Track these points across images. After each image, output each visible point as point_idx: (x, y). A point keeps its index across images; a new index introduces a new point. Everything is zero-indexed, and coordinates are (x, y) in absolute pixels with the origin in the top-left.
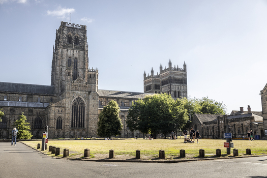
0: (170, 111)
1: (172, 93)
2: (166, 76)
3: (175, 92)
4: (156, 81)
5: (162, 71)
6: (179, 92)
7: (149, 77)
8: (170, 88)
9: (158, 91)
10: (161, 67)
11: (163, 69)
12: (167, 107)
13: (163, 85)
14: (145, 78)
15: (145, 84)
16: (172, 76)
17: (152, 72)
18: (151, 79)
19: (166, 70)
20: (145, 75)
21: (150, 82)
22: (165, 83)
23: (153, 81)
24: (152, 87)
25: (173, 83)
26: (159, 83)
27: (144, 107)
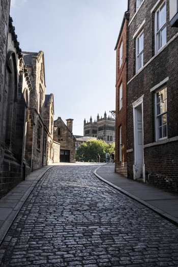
0: (104, 152)
1: (106, 137)
2: (102, 124)
3: (108, 137)
4: (94, 127)
5: (98, 120)
6: (111, 137)
7: (88, 123)
8: (104, 133)
9: (95, 135)
10: (98, 117)
11: (100, 118)
12: (102, 149)
13: (99, 130)
14: (85, 124)
15: (84, 128)
16: (106, 124)
17: (91, 119)
18: (90, 125)
19: (102, 119)
20: (85, 121)
21: (89, 127)
22: (100, 129)
23: (91, 127)
24: (90, 132)
25: (107, 129)
26: (96, 129)
27: (87, 148)
